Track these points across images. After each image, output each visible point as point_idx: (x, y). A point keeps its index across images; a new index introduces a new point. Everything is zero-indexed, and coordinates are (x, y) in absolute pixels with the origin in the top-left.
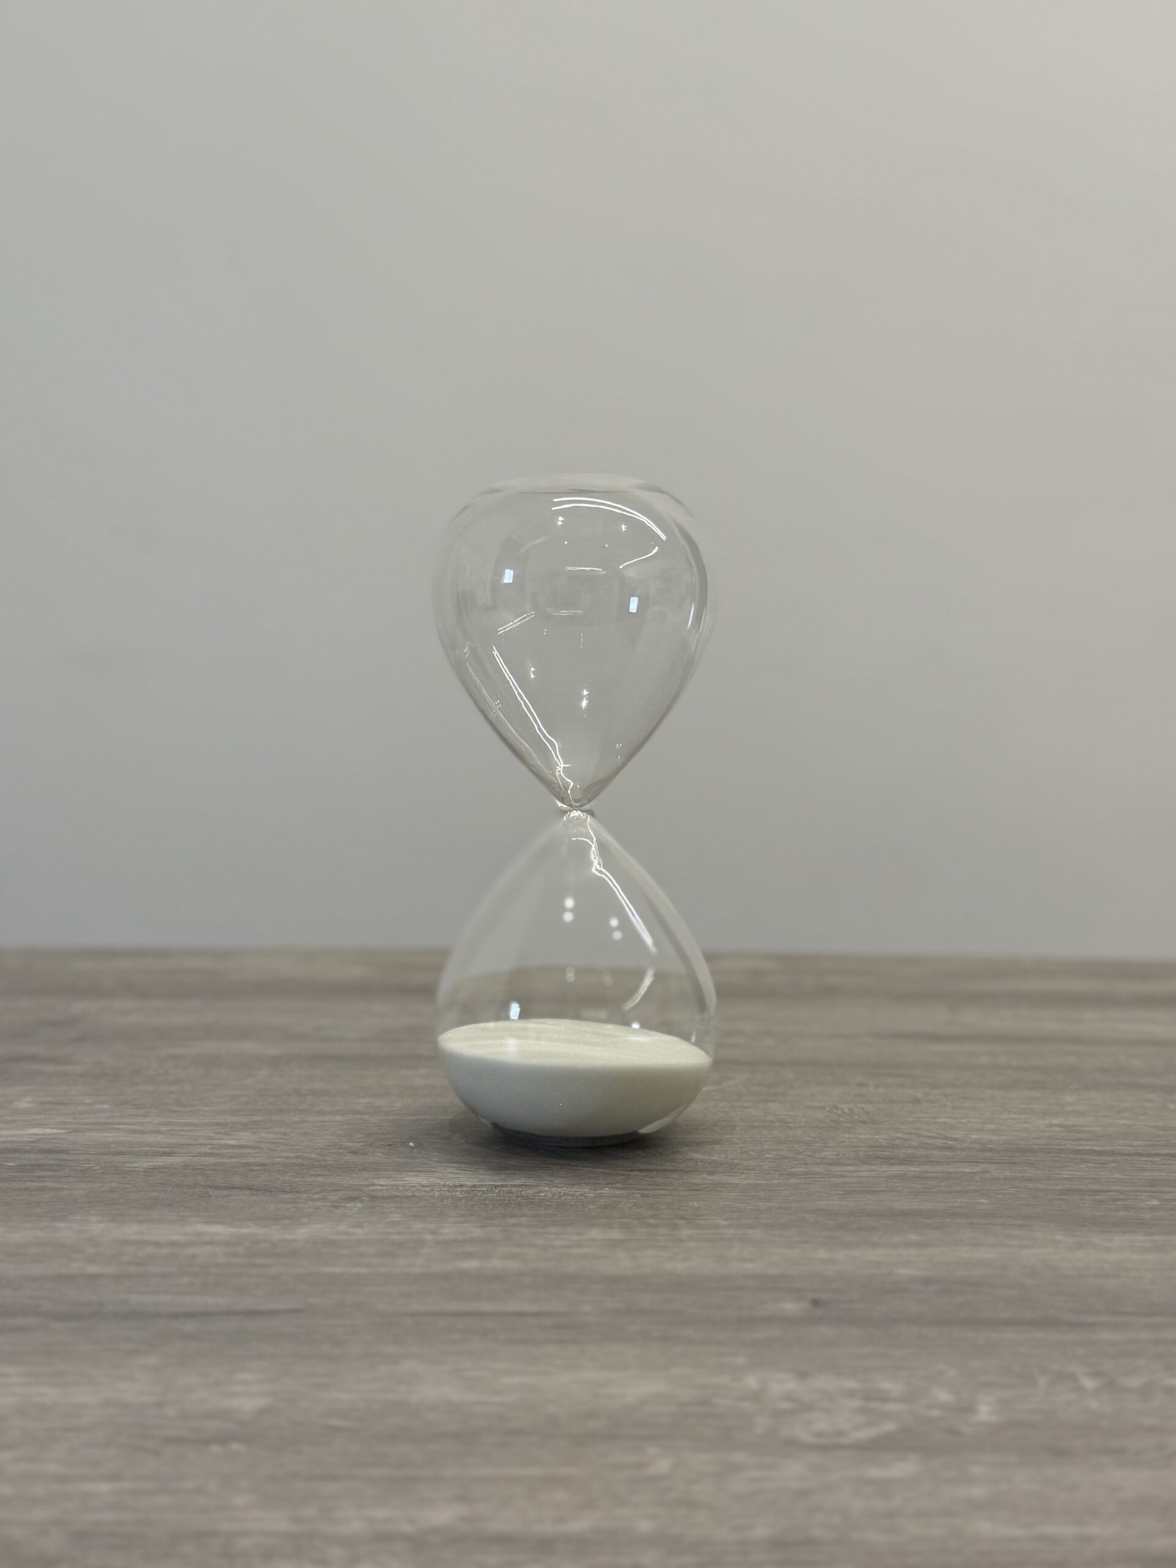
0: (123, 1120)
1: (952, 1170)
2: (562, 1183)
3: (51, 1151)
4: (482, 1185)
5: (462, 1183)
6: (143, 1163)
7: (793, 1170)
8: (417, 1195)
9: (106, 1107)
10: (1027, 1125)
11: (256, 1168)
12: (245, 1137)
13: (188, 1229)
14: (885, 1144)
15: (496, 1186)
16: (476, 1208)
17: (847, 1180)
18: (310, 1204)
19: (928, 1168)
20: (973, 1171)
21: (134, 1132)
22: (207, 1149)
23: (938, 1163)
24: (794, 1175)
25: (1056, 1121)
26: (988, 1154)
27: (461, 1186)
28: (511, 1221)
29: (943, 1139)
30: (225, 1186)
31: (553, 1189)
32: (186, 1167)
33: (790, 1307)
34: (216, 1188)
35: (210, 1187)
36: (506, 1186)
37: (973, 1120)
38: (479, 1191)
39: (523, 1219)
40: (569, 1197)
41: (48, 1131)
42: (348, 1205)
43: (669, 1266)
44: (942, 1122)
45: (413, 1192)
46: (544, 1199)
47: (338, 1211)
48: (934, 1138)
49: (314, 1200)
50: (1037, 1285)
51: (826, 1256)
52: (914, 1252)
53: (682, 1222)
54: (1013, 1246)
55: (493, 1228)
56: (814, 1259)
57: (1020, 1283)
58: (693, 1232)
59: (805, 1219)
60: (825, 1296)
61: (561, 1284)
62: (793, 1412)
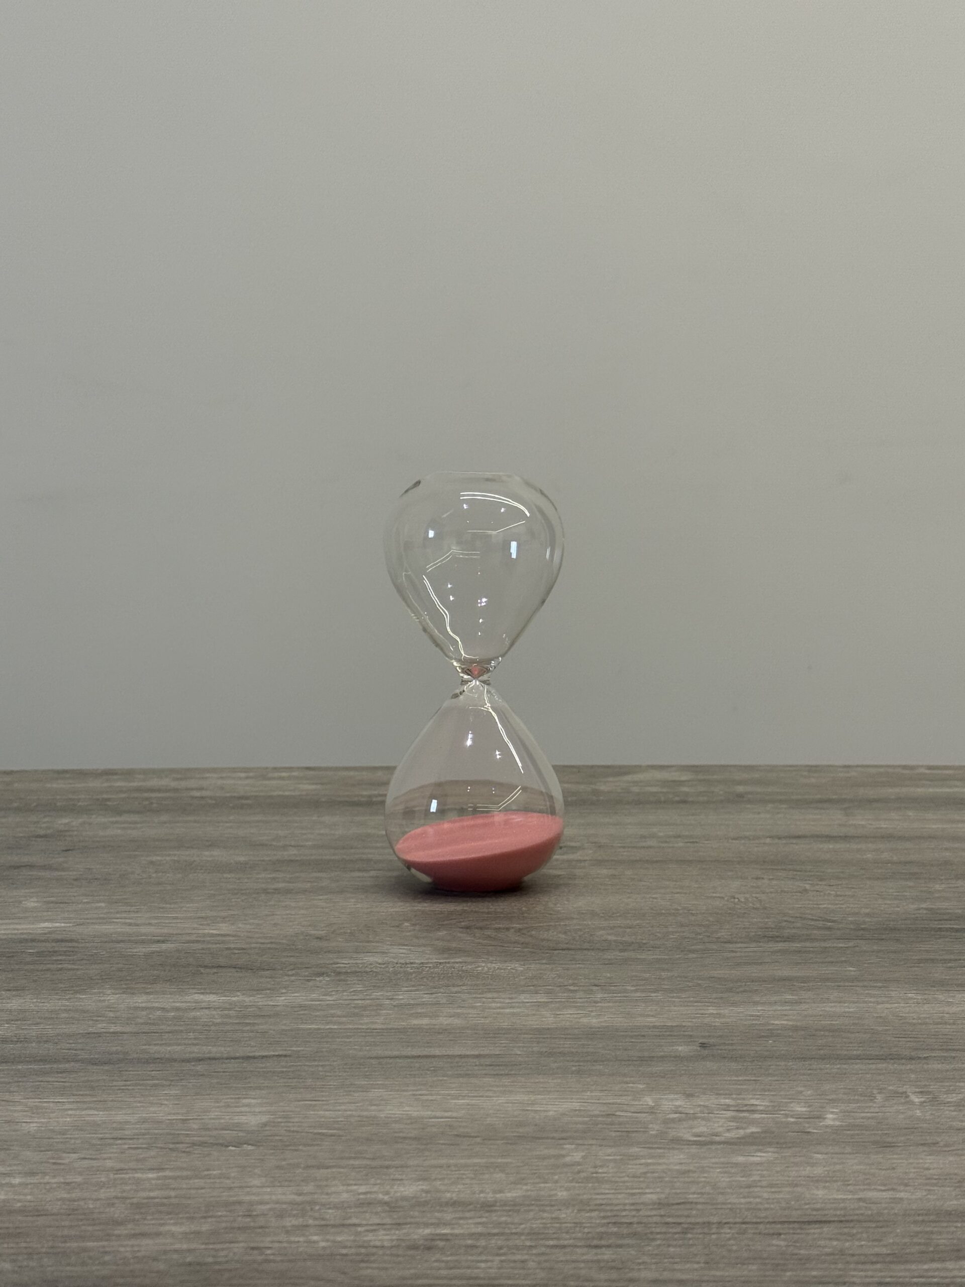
0: (118, 916)
1: (828, 946)
3: (62, 941)
4: (427, 963)
5: (412, 961)
6: (141, 950)
7: (693, 947)
8: (375, 970)
9: (103, 905)
10: (899, 909)
11: (237, 951)
12: (224, 928)
13: (188, 998)
14: (773, 926)
15: (440, 963)
16: (425, 980)
17: (738, 954)
18: (286, 978)
19: (808, 944)
20: (846, 946)
21: (130, 924)
22: (193, 938)
23: (817, 940)
24: (693, 951)
25: (924, 906)
26: (861, 932)
27: (412, 963)
28: (453, 989)
29: (823, 921)
30: (213, 966)
31: (489, 965)
32: (178, 951)
33: (682, 1049)
34: (206, 967)
35: (201, 966)
36: (449, 963)
37: (852, 906)
38: (426, 967)
39: (464, 988)
40: (502, 971)
41: (57, 925)
42: (318, 979)
43: (585, 1020)
44: (825, 908)
45: (371, 968)
46: (481, 973)
47: (311, 984)
48: (816, 920)
49: (288, 975)
50: (887, 1030)
51: (715, 1012)
52: (788, 1008)
53: (597, 988)
54: (871, 1002)
55: (440, 994)
56: (706, 1014)
57: (872, 1029)
58: (606, 995)
59: (699, 985)
60: (712, 1041)
61: (496, 1035)
62: (680, 1120)
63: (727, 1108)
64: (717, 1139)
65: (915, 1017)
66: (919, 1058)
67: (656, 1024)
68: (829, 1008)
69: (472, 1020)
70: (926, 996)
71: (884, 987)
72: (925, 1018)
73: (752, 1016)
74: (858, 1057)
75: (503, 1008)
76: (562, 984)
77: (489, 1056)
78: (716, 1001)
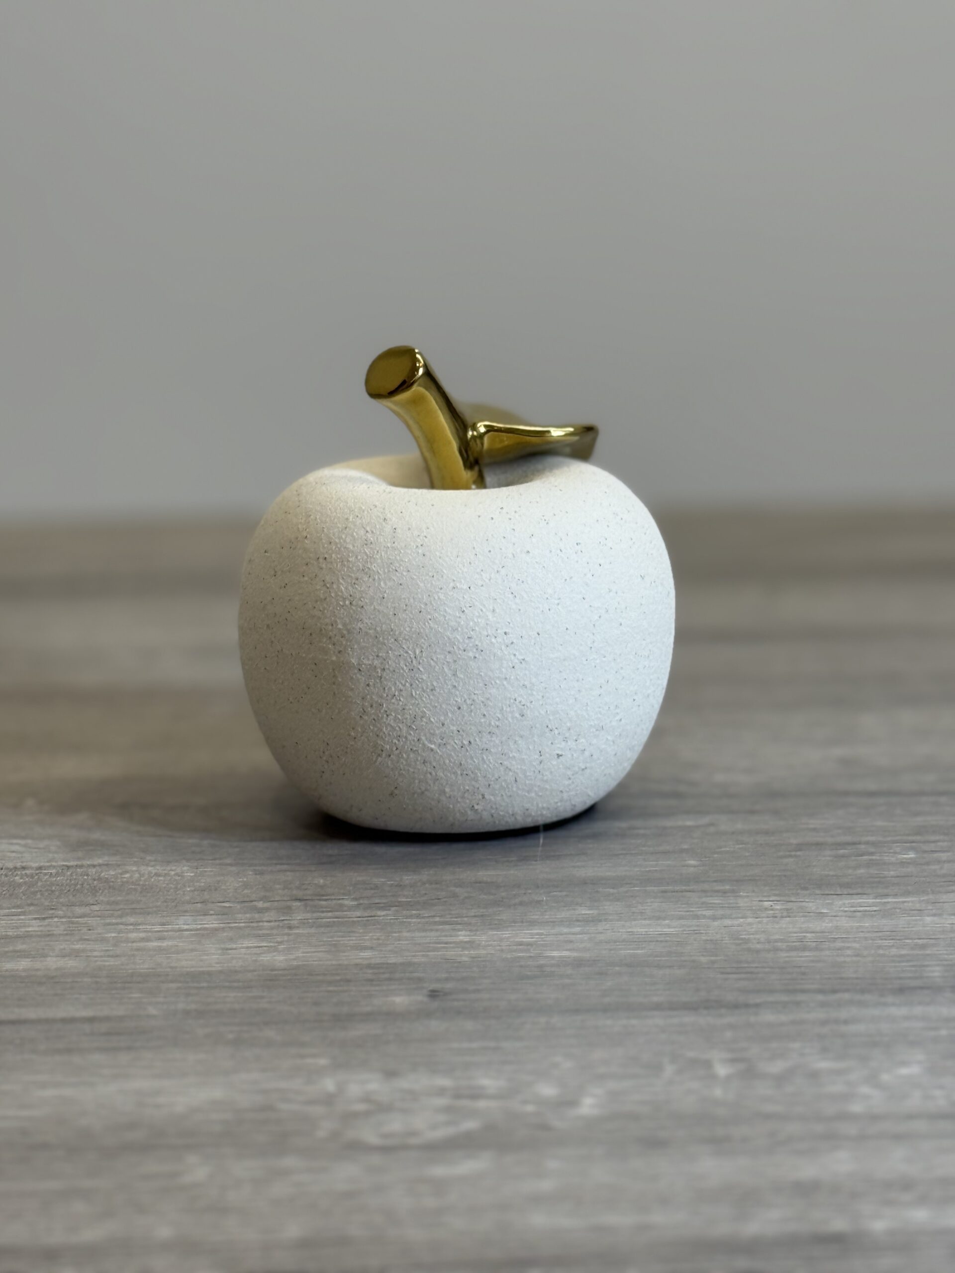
2: (155, 861)
4: (49, 867)
5: (24, 864)
15: (68, 867)
16: (39, 896)
20: (696, 824)
27: (24, 868)
28: (79, 910)
31: (142, 868)
33: (400, 1001)
36: (81, 866)
38: (46, 874)
39: (96, 908)
40: (160, 878)
43: (266, 958)
46: (127, 882)
50: (713, 962)
51: (467, 939)
52: (578, 929)
53: (298, 904)
54: (704, 917)
55: (56, 920)
56: (451, 943)
57: (694, 961)
58: (309, 915)
59: (455, 896)
60: (449, 986)
61: (127, 985)
62: (367, 1114)
63: (441, 1092)
64: (414, 1141)
65: (762, 940)
66: (747, 1006)
67: (373, 961)
68: (640, 928)
69: (96, 961)
70: (790, 905)
71: (733, 891)
72: (776, 941)
73: (521, 944)
74: (658, 1007)
75: (147, 940)
76: (246, 899)
77: (107, 1019)
78: (473, 921)
